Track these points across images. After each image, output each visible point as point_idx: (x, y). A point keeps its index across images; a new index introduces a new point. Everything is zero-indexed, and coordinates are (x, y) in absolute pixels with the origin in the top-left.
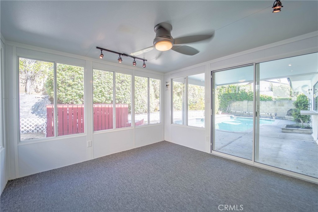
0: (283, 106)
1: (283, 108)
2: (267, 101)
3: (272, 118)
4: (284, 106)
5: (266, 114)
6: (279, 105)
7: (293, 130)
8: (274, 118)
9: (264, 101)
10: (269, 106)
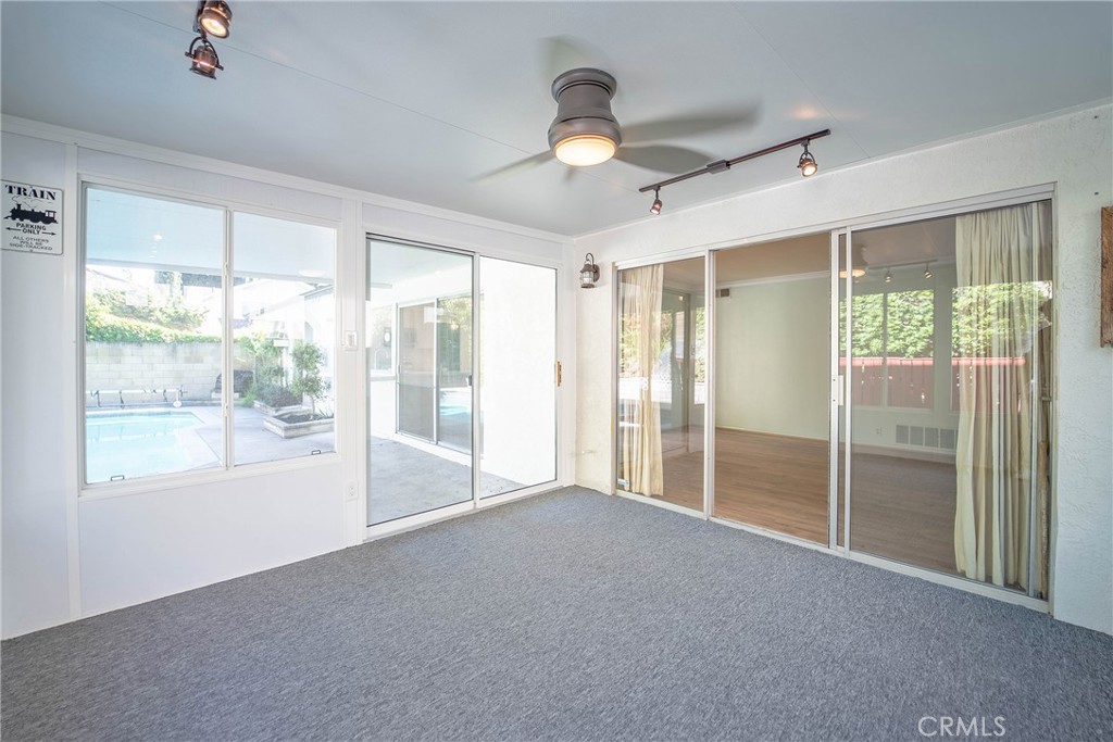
0: (199, 361)
1: (198, 366)
2: (145, 344)
3: (171, 406)
4: (202, 362)
5: (148, 391)
6: (188, 360)
7: (310, 425)
8: (178, 403)
9: (134, 346)
10: (152, 364)
